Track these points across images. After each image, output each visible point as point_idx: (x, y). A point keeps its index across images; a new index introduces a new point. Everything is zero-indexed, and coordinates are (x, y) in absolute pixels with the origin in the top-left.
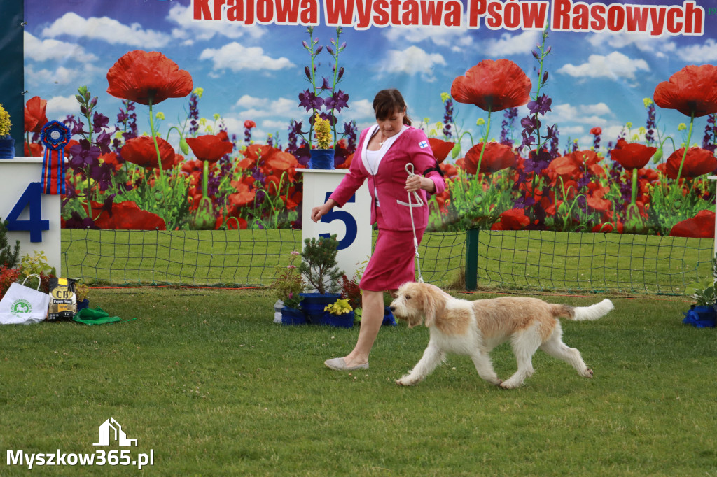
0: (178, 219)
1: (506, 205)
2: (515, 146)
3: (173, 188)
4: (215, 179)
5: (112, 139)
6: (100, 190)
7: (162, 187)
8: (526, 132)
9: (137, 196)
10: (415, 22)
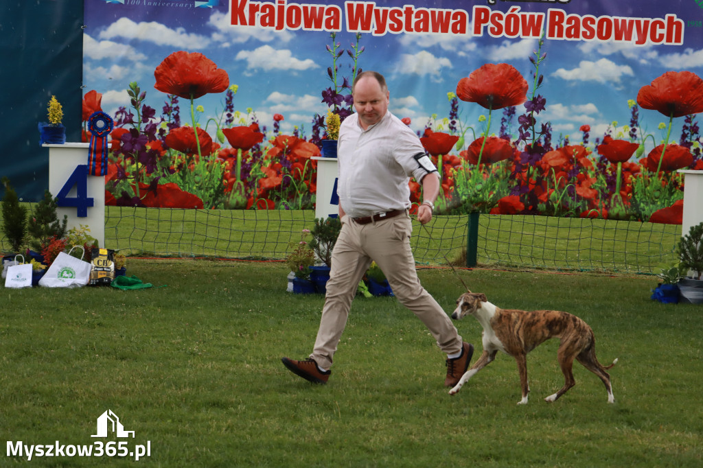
0: (214, 200)
1: (504, 192)
2: (512, 140)
3: (210, 172)
4: (247, 165)
5: (158, 128)
6: (147, 173)
7: (200, 171)
8: (523, 128)
9: (178, 179)
10: (426, 29)
